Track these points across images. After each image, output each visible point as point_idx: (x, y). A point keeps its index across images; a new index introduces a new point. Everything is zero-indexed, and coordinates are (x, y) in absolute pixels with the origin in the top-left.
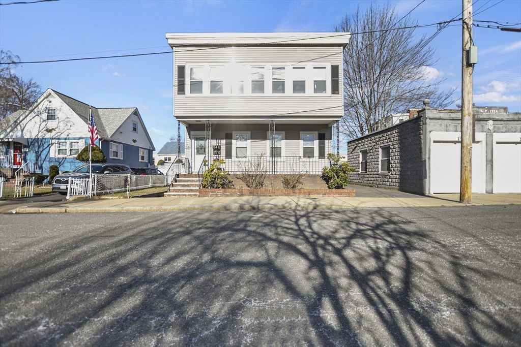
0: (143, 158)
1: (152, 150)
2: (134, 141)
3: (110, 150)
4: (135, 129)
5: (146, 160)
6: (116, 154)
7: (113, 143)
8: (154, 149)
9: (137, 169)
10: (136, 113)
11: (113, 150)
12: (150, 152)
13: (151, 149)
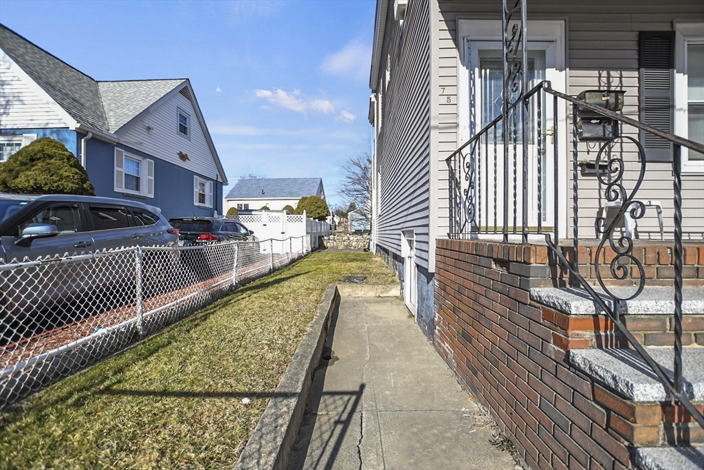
0: (202, 198)
1: (222, 184)
2: (183, 157)
3: (116, 169)
4: (183, 129)
5: (208, 204)
6: (135, 181)
7: (125, 153)
8: (225, 182)
9: (188, 222)
10: (185, 90)
11: (124, 171)
12: (218, 186)
13: (220, 180)
